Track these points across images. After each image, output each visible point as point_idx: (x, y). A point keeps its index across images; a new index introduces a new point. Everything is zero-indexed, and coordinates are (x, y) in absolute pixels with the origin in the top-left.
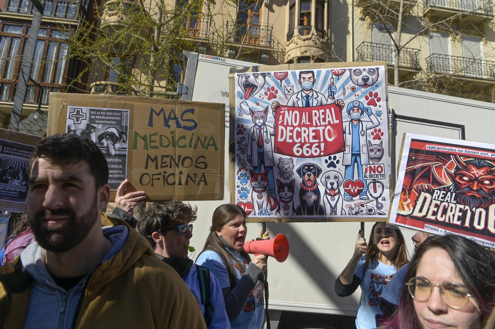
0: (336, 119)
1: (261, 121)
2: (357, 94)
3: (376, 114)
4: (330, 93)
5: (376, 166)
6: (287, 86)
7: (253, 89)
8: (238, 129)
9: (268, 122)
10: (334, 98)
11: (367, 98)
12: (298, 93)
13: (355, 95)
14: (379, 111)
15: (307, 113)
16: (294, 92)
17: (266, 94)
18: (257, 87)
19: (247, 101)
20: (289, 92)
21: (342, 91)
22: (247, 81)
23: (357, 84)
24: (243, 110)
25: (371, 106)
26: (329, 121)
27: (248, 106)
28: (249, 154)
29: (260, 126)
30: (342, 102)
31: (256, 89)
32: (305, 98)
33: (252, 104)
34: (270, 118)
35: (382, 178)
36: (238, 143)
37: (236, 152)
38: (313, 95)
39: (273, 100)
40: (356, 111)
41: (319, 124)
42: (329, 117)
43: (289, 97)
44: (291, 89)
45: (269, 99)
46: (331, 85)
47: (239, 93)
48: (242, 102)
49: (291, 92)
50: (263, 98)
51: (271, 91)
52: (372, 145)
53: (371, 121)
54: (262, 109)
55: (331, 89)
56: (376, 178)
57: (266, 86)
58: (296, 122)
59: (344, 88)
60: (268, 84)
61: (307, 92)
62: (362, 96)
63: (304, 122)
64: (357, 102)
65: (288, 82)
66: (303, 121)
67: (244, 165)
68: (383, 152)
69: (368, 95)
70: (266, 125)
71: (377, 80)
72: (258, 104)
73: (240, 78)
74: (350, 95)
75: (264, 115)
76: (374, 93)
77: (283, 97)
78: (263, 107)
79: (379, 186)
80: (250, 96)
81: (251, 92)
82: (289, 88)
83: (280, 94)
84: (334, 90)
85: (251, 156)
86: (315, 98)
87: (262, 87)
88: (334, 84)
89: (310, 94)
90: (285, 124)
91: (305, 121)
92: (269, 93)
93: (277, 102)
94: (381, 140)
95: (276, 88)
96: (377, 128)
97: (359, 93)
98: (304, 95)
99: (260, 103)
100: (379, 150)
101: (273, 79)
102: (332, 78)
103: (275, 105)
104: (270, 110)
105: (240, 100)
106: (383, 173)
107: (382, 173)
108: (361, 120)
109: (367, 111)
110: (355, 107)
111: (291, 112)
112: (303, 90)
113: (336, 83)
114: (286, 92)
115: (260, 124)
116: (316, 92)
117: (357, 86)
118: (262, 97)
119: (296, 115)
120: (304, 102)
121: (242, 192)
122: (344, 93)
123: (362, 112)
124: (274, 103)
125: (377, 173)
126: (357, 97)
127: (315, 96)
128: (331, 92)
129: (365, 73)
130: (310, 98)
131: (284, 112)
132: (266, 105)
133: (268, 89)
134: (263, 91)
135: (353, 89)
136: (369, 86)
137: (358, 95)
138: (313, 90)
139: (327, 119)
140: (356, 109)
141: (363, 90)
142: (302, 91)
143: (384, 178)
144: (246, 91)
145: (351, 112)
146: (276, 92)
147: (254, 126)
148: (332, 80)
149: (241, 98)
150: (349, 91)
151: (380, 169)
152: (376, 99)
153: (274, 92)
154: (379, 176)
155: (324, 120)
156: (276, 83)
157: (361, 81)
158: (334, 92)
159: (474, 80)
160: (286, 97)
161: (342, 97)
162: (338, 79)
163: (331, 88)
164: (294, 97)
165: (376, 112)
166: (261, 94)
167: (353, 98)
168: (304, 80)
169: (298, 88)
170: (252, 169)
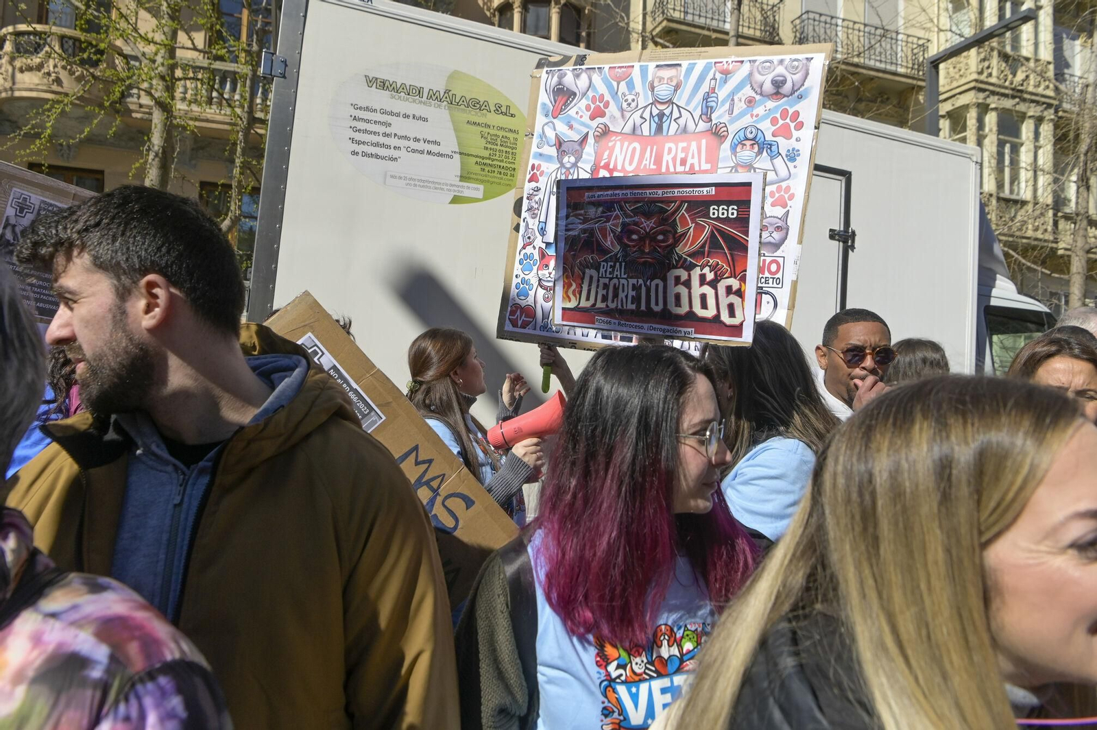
0: (707, 162)
1: (572, 159)
2: (755, 112)
3: (787, 156)
4: (705, 110)
5: (768, 260)
6: (627, 93)
7: (568, 99)
8: (532, 173)
9: (582, 162)
10: (711, 120)
11: (774, 121)
12: (646, 107)
13: (752, 116)
14: (793, 149)
15: (655, 147)
16: (637, 106)
17: (588, 108)
18: (575, 94)
19: (555, 121)
20: (629, 104)
21: (727, 106)
22: (560, 84)
23: (759, 91)
24: (546, 137)
25: (780, 140)
26: (692, 166)
27: (555, 130)
28: (542, 219)
29: (568, 169)
30: (725, 129)
31: (573, 99)
32: (656, 119)
33: (561, 127)
34: (589, 154)
35: (775, 285)
36: (528, 198)
37: (524, 214)
38: (672, 113)
39: (599, 120)
40: (748, 148)
41: (672, 169)
42: (693, 157)
43: (627, 115)
44: (633, 100)
45: (592, 118)
46: (708, 93)
47: (544, 105)
48: (547, 124)
49: (634, 105)
50: (581, 117)
51: (598, 103)
52: (767, 218)
53: (775, 170)
54: (576, 137)
55: (707, 102)
56: (764, 285)
57: (590, 94)
58: (631, 163)
59: (733, 100)
60: (595, 90)
61: (661, 107)
62: (764, 118)
63: (646, 164)
64: (754, 130)
65: (631, 86)
66: (644, 162)
67: (532, 238)
68: (787, 234)
69: (778, 115)
70: (578, 167)
71: (803, 85)
72: (571, 127)
73: (550, 77)
74: (742, 115)
75: (578, 148)
76: (790, 112)
77: (618, 114)
78: (579, 132)
79: (768, 303)
80: (561, 111)
81: (564, 104)
82: (630, 98)
83: (613, 109)
84: (713, 104)
85: (546, 223)
86: (675, 120)
87: (584, 94)
88: (716, 91)
89: (667, 112)
90: (611, 167)
91: (648, 162)
92: (593, 106)
93: (606, 126)
94: (788, 208)
95: (607, 97)
96: (784, 185)
97: (760, 110)
98: (655, 112)
99: (575, 125)
100: (778, 228)
101: (605, 81)
102: (714, 78)
103: (600, 130)
104: (591, 140)
105: (544, 118)
106: (779, 275)
107: (776, 276)
108: (755, 166)
109: (770, 148)
110: (747, 139)
111: (626, 144)
112: (656, 102)
113: (721, 87)
114: (625, 105)
115: (568, 165)
116: (678, 106)
117: (758, 97)
118: (580, 114)
119: (634, 149)
120: (654, 126)
121: (522, 286)
122: (731, 111)
123: (759, 149)
124: (600, 126)
125: (767, 274)
126: (755, 119)
127: (676, 114)
128: (707, 107)
129: (780, 70)
130: (665, 118)
131: (615, 145)
132: (585, 130)
133: (594, 99)
134: (584, 102)
135: (750, 102)
136: (785, 96)
137: (757, 116)
138: (673, 103)
139: (689, 161)
140: (748, 143)
141: (771, 104)
142: (652, 104)
143: (780, 286)
144: (555, 102)
145: (738, 149)
146: (607, 105)
147: (558, 169)
148: (713, 82)
149: (547, 115)
150: (740, 106)
151: (774, 267)
152: (792, 125)
153: (601, 105)
154: (771, 280)
155: (683, 162)
156: (609, 86)
157: (768, 87)
158: (712, 107)
159: (880, 75)
160: (623, 116)
161: (725, 119)
162: (725, 82)
163: (709, 100)
164: (637, 115)
165: (788, 151)
166: (580, 108)
167: (747, 120)
168: (660, 81)
169: (646, 98)
170: (543, 246)
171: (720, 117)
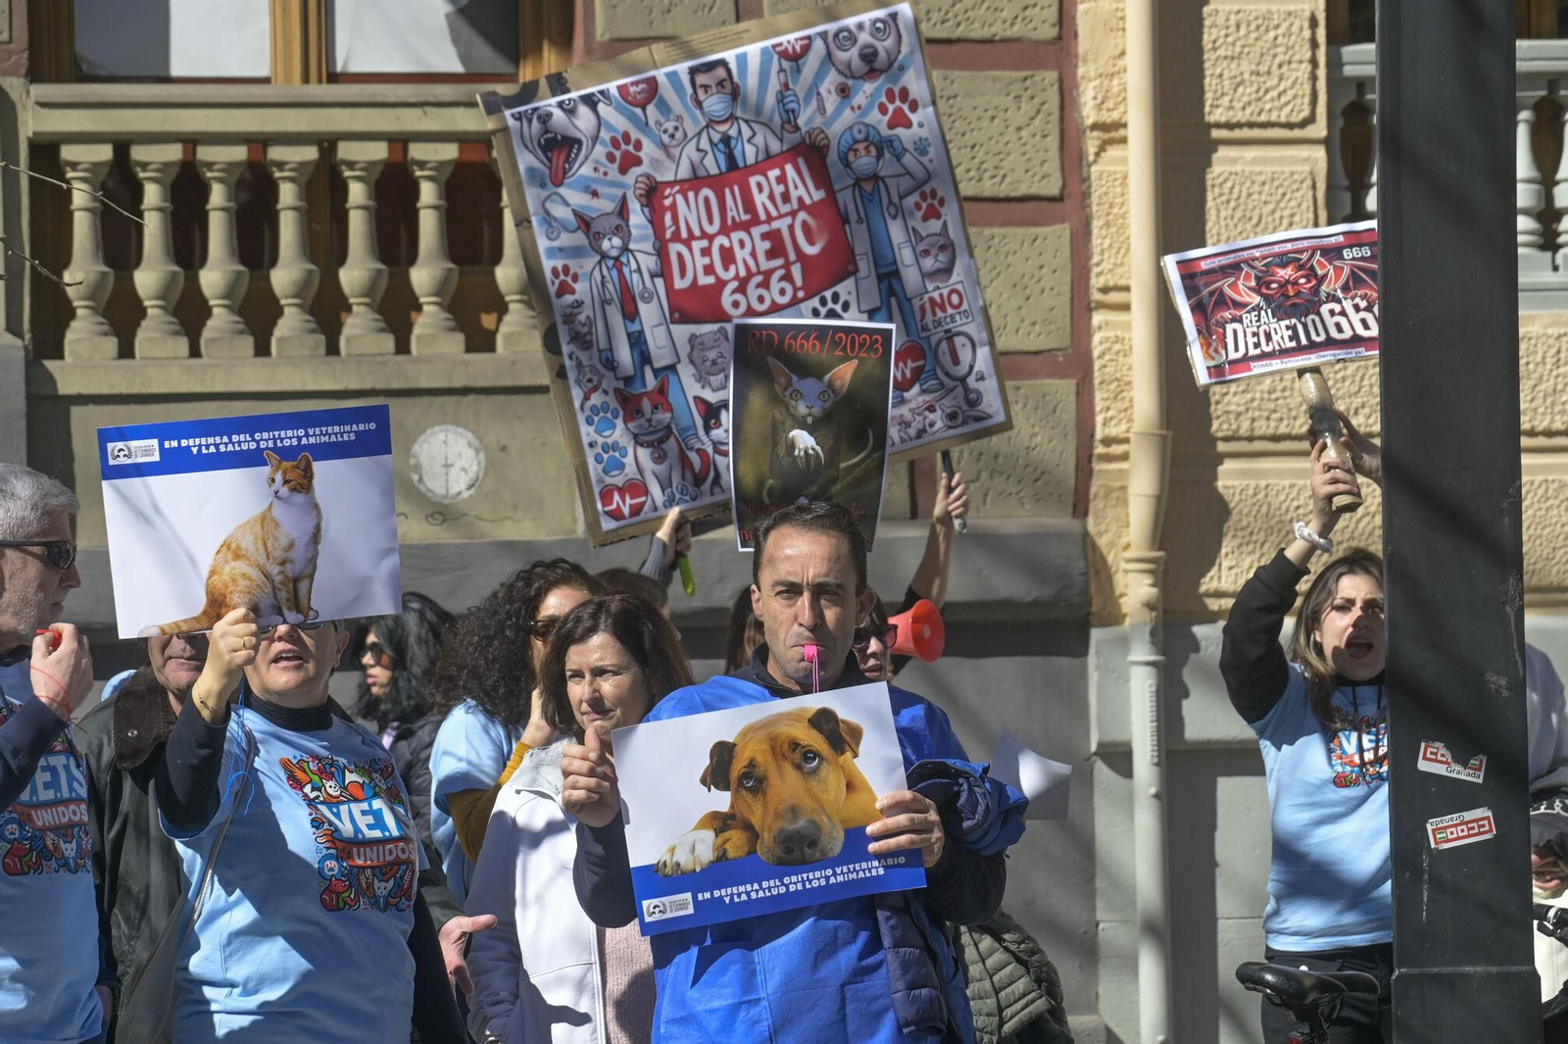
0: (818, 188)
1: (617, 241)
2: (855, 102)
3: (916, 150)
4: (785, 116)
5: (945, 292)
6: (662, 120)
7: (570, 151)
8: (557, 282)
9: (636, 242)
10: (797, 128)
11: (883, 110)
12: (699, 134)
13: (853, 108)
14: (921, 139)
15: (736, 188)
16: (686, 136)
17: (611, 158)
18: (579, 142)
19: (562, 190)
20: (672, 136)
21: (814, 103)
22: (547, 132)
23: (848, 73)
24: (555, 219)
25: (900, 131)
26: (800, 199)
27: (567, 204)
28: (603, 344)
29: (617, 259)
30: (822, 136)
31: (579, 150)
32: (721, 146)
33: (577, 198)
34: (638, 227)
35: (965, 321)
36: (565, 322)
37: (566, 349)
38: (740, 132)
39: (636, 171)
40: (863, 152)
41: (774, 213)
42: (796, 187)
43: (676, 152)
44: (676, 128)
45: (623, 170)
46: (781, 92)
47: (531, 171)
48: (548, 198)
49: (679, 135)
50: (605, 174)
51: (623, 147)
52: (923, 239)
53: (908, 173)
54: (609, 206)
55: (784, 105)
56: (951, 326)
57: (605, 135)
58: (711, 221)
59: (819, 94)
60: (610, 127)
61: (723, 128)
62: (870, 107)
63: (733, 218)
64: (862, 128)
65: (665, 108)
66: (730, 215)
67: (595, 379)
68: (954, 251)
69: (884, 99)
70: (632, 252)
71: (899, 52)
72: (595, 194)
73: (525, 124)
74: (838, 112)
75: (618, 221)
76: (897, 90)
77: (660, 154)
79: (964, 345)
80: (565, 173)
81: (567, 160)
82: (670, 126)
83: (649, 150)
84: (793, 105)
85: (611, 349)
86: (749, 141)
87: (595, 139)
88: (791, 86)
89: (733, 132)
90: (684, 235)
91: (735, 213)
92: (618, 154)
93: (648, 176)
94: (943, 218)
95: (635, 135)
96: (927, 188)
97: (859, 99)
98: (716, 137)
99: (601, 190)
100: (942, 248)
101: (619, 109)
102: (782, 70)
103: (642, 186)
104: (634, 206)
105: (541, 191)
106: (965, 306)
107: (962, 309)
108: (882, 174)
109: (892, 146)
110: (857, 142)
111: (691, 195)
112: (711, 123)
113: (796, 81)
114: (666, 138)
115: (614, 253)
116: (746, 121)
117: (850, 82)
118: (602, 170)
119: (707, 200)
120: (722, 158)
121: (605, 456)
122: (822, 109)
123: (878, 150)
124: (640, 179)
125: (950, 311)
126: (858, 112)
127: (746, 132)
128: (787, 112)
129: (864, 37)
130: (733, 143)
131: (674, 201)
132: (619, 192)
133: (615, 143)
134: (600, 151)
135: (844, 92)
136: (882, 72)
137: (859, 107)
138: (737, 118)
139: (794, 194)
140: (861, 147)
141: (869, 87)
142: (707, 127)
143: (970, 319)
144: (550, 161)
145: (851, 157)
146: (638, 146)
147: (600, 262)
148: (782, 75)
149: (543, 185)
150: (831, 101)
151: (955, 299)
152: (905, 107)
153: (630, 148)
154: (957, 317)
155: (786, 197)
156: (632, 118)
157: (857, 64)
158: (793, 111)
160: (669, 156)
161: (819, 121)
162: (799, 71)
163: (786, 101)
164: (691, 148)
165: (915, 143)
166: (597, 162)
167: (848, 116)
168: (706, 92)
169: (694, 120)
170: (621, 385)
171: (810, 120)
